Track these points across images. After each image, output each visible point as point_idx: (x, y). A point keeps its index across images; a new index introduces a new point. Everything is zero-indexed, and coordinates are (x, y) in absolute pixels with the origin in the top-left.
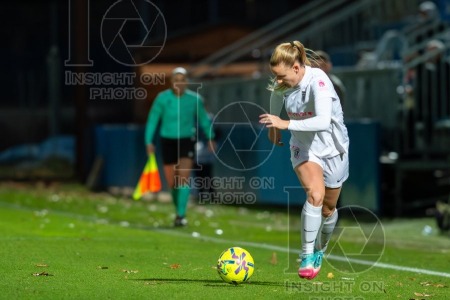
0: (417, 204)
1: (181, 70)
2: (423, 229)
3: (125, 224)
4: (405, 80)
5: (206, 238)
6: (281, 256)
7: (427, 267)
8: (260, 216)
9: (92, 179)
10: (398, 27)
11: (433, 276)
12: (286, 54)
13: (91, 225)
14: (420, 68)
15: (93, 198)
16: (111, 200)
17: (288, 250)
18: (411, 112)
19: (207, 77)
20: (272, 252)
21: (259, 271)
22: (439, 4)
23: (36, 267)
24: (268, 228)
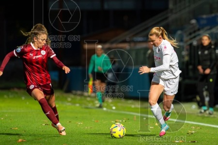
0: (190, 97)
1: (100, 46)
2: (191, 106)
3: (78, 105)
4: (185, 49)
5: (109, 110)
6: (137, 117)
7: (194, 121)
8: (130, 102)
9: (65, 88)
10: (182, 29)
11: (196, 125)
12: (157, 31)
13: (64, 105)
14: (191, 45)
15: (65, 95)
16: (72, 96)
17: (139, 115)
18: (187, 62)
19: (109, 49)
20: (134, 115)
21: (129, 123)
22: (198, 20)
23: (44, 122)
24: (133, 106)
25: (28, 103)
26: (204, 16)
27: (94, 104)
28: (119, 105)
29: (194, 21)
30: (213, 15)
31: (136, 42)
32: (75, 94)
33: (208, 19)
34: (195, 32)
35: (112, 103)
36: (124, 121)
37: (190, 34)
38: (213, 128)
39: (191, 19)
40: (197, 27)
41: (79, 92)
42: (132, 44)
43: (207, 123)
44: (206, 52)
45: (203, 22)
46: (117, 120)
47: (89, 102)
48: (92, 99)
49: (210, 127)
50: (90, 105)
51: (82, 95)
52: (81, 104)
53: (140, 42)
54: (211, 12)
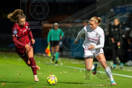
4: (106, 27)
5: (59, 66)
14: (110, 25)
20: (74, 69)
21: (71, 73)
22: (115, 9)
23: (18, 73)
24: (74, 63)
25: (8, 61)
26: (119, 7)
27: (49, 62)
28: (65, 62)
29: (112, 10)
30: (124, 6)
31: (76, 23)
32: (38, 55)
33: (120, 9)
34: (112, 16)
35: (60, 61)
36: (68, 72)
37: (110, 18)
38: (124, 77)
39: (110, 9)
40: (114, 14)
41: (40, 54)
42: (73, 24)
43: (120, 73)
44: (116, 29)
45: (118, 10)
46: (64, 72)
47: (46, 60)
48: (48, 58)
49: (122, 76)
50: (47, 62)
51: (42, 56)
52: (41, 62)
53: (78, 23)
54: (123, 4)
